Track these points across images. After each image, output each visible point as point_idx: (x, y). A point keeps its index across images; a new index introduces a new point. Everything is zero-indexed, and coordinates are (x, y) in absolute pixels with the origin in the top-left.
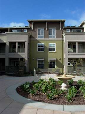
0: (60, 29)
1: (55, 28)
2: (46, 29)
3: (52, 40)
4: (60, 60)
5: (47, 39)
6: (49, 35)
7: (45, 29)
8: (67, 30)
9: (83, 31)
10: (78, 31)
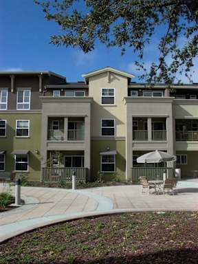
0: (40, 90)
1: (30, 88)
2: (12, 91)
3: (23, 113)
4: (38, 153)
5: (12, 111)
6: (18, 103)
7: (9, 91)
8: (54, 91)
9: (87, 94)
10: (77, 94)
